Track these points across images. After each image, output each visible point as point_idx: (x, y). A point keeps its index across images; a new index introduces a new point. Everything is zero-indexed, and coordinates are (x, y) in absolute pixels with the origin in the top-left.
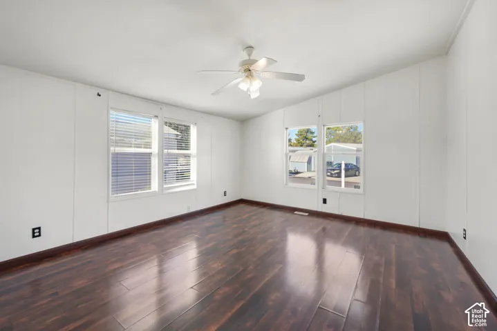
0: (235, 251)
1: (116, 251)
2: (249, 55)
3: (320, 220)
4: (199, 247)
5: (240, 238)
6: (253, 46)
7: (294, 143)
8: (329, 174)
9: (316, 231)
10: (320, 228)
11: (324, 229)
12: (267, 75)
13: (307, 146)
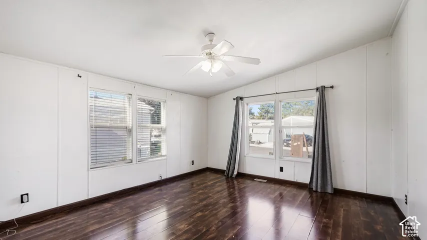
0: (200, 214)
1: (96, 214)
2: (211, 41)
3: (277, 186)
4: (168, 210)
5: (204, 203)
6: (214, 33)
7: (257, 116)
8: (285, 144)
9: (273, 196)
10: (277, 193)
11: (281, 194)
12: (227, 58)
13: (268, 119)
